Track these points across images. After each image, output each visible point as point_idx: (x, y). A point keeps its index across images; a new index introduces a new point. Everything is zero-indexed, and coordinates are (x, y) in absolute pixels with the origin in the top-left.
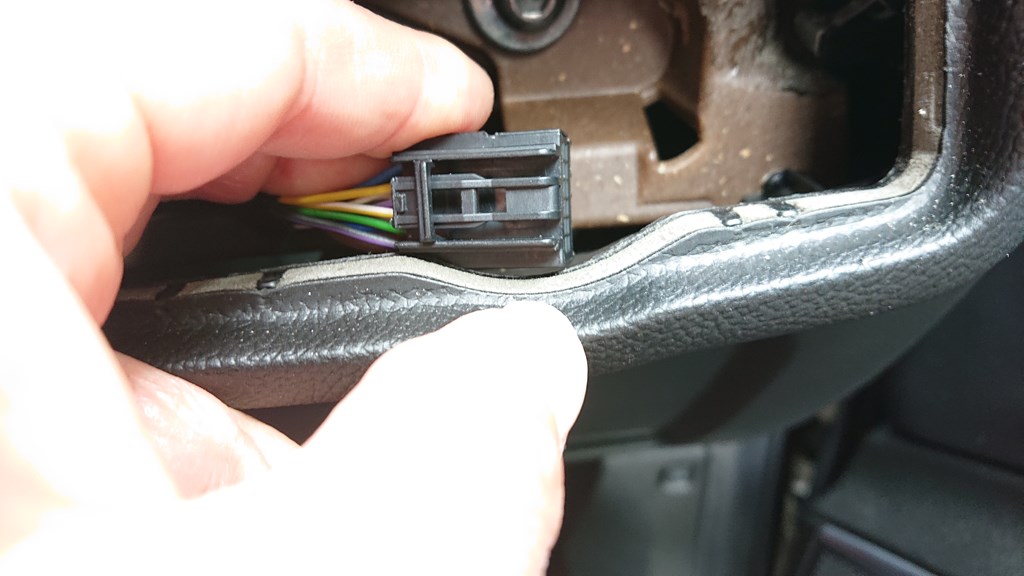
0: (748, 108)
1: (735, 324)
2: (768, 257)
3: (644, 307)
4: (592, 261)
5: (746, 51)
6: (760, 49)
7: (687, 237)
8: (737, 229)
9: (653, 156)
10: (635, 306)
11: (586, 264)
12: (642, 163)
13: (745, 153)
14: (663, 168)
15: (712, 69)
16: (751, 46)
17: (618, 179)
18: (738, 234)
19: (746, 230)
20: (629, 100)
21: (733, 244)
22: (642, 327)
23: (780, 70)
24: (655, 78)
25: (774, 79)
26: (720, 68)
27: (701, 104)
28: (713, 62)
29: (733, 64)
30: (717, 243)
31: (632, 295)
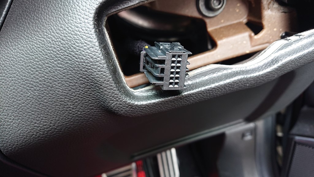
0: (274, 18)
1: (298, 62)
2: (301, 47)
3: (278, 62)
4: (256, 58)
5: (271, 5)
6: (274, 4)
7: (282, 46)
8: (292, 42)
9: (253, 34)
10: (276, 62)
11: (255, 58)
12: (250, 37)
13: (275, 30)
14: (256, 37)
15: (264, 10)
16: (272, 4)
17: (245, 42)
18: (292, 43)
19: (294, 42)
20: (240, 23)
21: (292, 45)
22: (279, 67)
23: (279, 8)
24: (245, 17)
25: (279, 10)
26: (266, 10)
27: (263, 19)
28: (264, 9)
29: (269, 8)
30: (288, 46)
31: (274, 61)
